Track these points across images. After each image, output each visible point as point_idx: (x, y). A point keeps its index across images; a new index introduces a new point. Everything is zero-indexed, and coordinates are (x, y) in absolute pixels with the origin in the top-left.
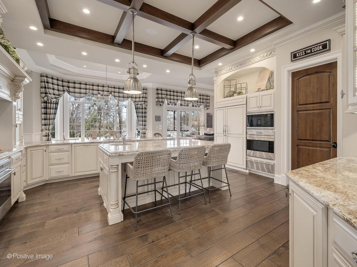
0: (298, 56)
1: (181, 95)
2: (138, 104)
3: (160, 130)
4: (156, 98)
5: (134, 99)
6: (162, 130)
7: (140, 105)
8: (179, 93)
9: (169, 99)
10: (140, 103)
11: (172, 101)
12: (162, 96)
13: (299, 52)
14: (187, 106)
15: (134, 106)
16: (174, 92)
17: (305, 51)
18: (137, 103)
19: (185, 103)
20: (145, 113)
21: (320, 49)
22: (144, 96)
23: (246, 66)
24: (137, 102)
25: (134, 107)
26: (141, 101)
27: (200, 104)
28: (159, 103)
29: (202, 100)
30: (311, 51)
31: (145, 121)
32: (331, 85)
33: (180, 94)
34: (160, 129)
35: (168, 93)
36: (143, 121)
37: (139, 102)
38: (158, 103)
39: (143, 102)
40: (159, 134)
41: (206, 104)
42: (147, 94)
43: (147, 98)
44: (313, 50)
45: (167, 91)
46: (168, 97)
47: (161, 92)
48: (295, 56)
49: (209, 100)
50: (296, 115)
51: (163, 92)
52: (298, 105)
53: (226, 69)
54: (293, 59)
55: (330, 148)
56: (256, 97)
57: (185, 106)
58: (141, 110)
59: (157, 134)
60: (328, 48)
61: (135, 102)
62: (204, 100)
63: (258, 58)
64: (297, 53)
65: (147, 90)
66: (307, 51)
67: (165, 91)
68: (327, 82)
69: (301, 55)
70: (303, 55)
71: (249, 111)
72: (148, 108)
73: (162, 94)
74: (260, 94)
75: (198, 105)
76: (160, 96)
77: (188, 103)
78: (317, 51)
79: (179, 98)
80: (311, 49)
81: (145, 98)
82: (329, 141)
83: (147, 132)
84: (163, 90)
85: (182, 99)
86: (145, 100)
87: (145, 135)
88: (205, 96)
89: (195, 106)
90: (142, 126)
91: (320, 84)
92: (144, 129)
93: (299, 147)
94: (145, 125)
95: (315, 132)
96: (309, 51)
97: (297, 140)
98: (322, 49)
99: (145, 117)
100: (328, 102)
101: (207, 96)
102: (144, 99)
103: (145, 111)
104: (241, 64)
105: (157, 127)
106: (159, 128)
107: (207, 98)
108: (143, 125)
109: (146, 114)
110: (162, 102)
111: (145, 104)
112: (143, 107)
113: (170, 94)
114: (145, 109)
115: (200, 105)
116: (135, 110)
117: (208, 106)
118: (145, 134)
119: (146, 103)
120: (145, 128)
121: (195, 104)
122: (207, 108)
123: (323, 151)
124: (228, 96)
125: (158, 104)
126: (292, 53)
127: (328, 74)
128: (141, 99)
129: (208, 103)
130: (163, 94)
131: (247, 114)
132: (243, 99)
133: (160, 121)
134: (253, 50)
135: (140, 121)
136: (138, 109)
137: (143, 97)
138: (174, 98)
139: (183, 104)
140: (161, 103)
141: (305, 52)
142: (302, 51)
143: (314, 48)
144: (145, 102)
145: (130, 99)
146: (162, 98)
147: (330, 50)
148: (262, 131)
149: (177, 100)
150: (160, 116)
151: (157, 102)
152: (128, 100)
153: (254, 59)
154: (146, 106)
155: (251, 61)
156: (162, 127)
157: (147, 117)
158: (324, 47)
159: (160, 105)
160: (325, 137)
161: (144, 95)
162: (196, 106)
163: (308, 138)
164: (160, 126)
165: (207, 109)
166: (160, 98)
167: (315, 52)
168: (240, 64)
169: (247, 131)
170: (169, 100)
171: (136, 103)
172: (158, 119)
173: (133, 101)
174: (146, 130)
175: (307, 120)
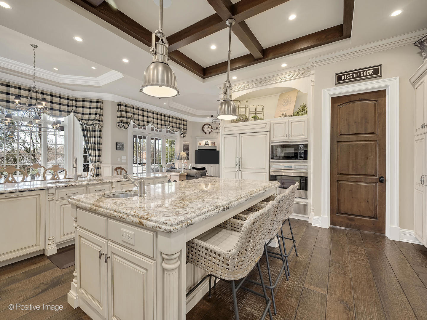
0: (344, 79)
1: (153, 116)
2: (86, 124)
3: (124, 163)
4: (118, 117)
5: (80, 116)
6: (127, 163)
7: (92, 125)
8: (150, 112)
9: (136, 120)
10: (91, 122)
11: (141, 123)
12: (126, 115)
13: (345, 75)
14: (160, 131)
15: (80, 126)
16: (143, 111)
17: (353, 74)
18: (85, 122)
19: (158, 127)
20: (100, 137)
21: (371, 74)
22: (98, 112)
23: (267, 85)
24: (85, 120)
25: (78, 127)
26: (93, 120)
27: (176, 130)
28: (123, 124)
29: (178, 125)
30: (360, 75)
31: (99, 150)
32: (377, 115)
33: (152, 114)
34: (124, 161)
35: (136, 111)
36: (95, 150)
37: (89, 120)
38: (121, 124)
39: (97, 120)
40: (122, 169)
41: (183, 130)
42: (102, 109)
43: (102, 116)
44: (362, 74)
45: (134, 108)
46: (136, 116)
47: (126, 109)
48: (340, 79)
49: (186, 125)
50: (336, 146)
51: (129, 109)
52: (338, 135)
53: (239, 86)
54: (337, 82)
55: (375, 183)
56: (282, 123)
57: (157, 131)
58: (92, 133)
59: (119, 168)
60: (379, 74)
61: (82, 119)
62: (181, 125)
63: (286, 76)
64: (343, 75)
65: (102, 103)
66: (354, 75)
67: (132, 108)
68: (373, 111)
69: (347, 78)
70: (349, 79)
71: (273, 140)
72: (104, 130)
73: (126, 112)
74: (290, 120)
75: (173, 131)
76: (124, 114)
77: (161, 127)
78: (367, 76)
79: (150, 119)
80: (360, 73)
81: (100, 115)
82: (375, 176)
83: (102, 166)
84: (128, 107)
85: (154, 121)
86: (100, 118)
87: (99, 171)
88: (181, 120)
89: (170, 131)
90: (95, 157)
91: (365, 113)
92: (98, 162)
93: (340, 182)
94: (99, 156)
95: (358, 166)
96: (357, 75)
97: (337, 175)
98: (372, 74)
99: (99, 144)
100: (374, 133)
101: (184, 121)
102: (98, 116)
103: (100, 135)
104: (262, 81)
105: (119, 159)
106: (122, 160)
107: (184, 123)
108: (95, 155)
109: (101, 139)
110: (127, 123)
111: (99, 123)
112: (97, 128)
113: (138, 112)
114: (100, 131)
115: (176, 132)
116: (82, 132)
117: (184, 133)
118: (98, 168)
119: (101, 123)
120: (99, 160)
121: (169, 130)
122: (183, 135)
123: (368, 186)
124: (241, 120)
125: (121, 126)
126: (336, 74)
127: (375, 102)
128: (93, 116)
129: (185, 129)
130: (128, 112)
131: (271, 144)
132: (266, 124)
133: (123, 149)
134: (284, 65)
135: (91, 150)
136: (87, 130)
137: (96, 114)
138: (143, 119)
139: (155, 128)
140: (125, 125)
141: (353, 76)
142: (349, 74)
143: (363, 71)
144: (99, 121)
145: (72, 114)
146: (126, 118)
147: (381, 76)
148: (293, 164)
149: (148, 122)
150: (123, 143)
151: (119, 122)
152: (68, 115)
153: (281, 77)
154: (102, 127)
155: (277, 78)
156: (126, 159)
157: (102, 144)
158: (376, 72)
159: (124, 127)
160: (370, 171)
161: (99, 110)
162: (170, 133)
163: (350, 173)
164: (124, 157)
165: (184, 137)
166: (123, 117)
167: (364, 76)
168: (260, 81)
169: (271, 165)
170: (137, 122)
171: (83, 121)
172: (120, 147)
173: (77, 117)
174: (101, 163)
175: (349, 153)
